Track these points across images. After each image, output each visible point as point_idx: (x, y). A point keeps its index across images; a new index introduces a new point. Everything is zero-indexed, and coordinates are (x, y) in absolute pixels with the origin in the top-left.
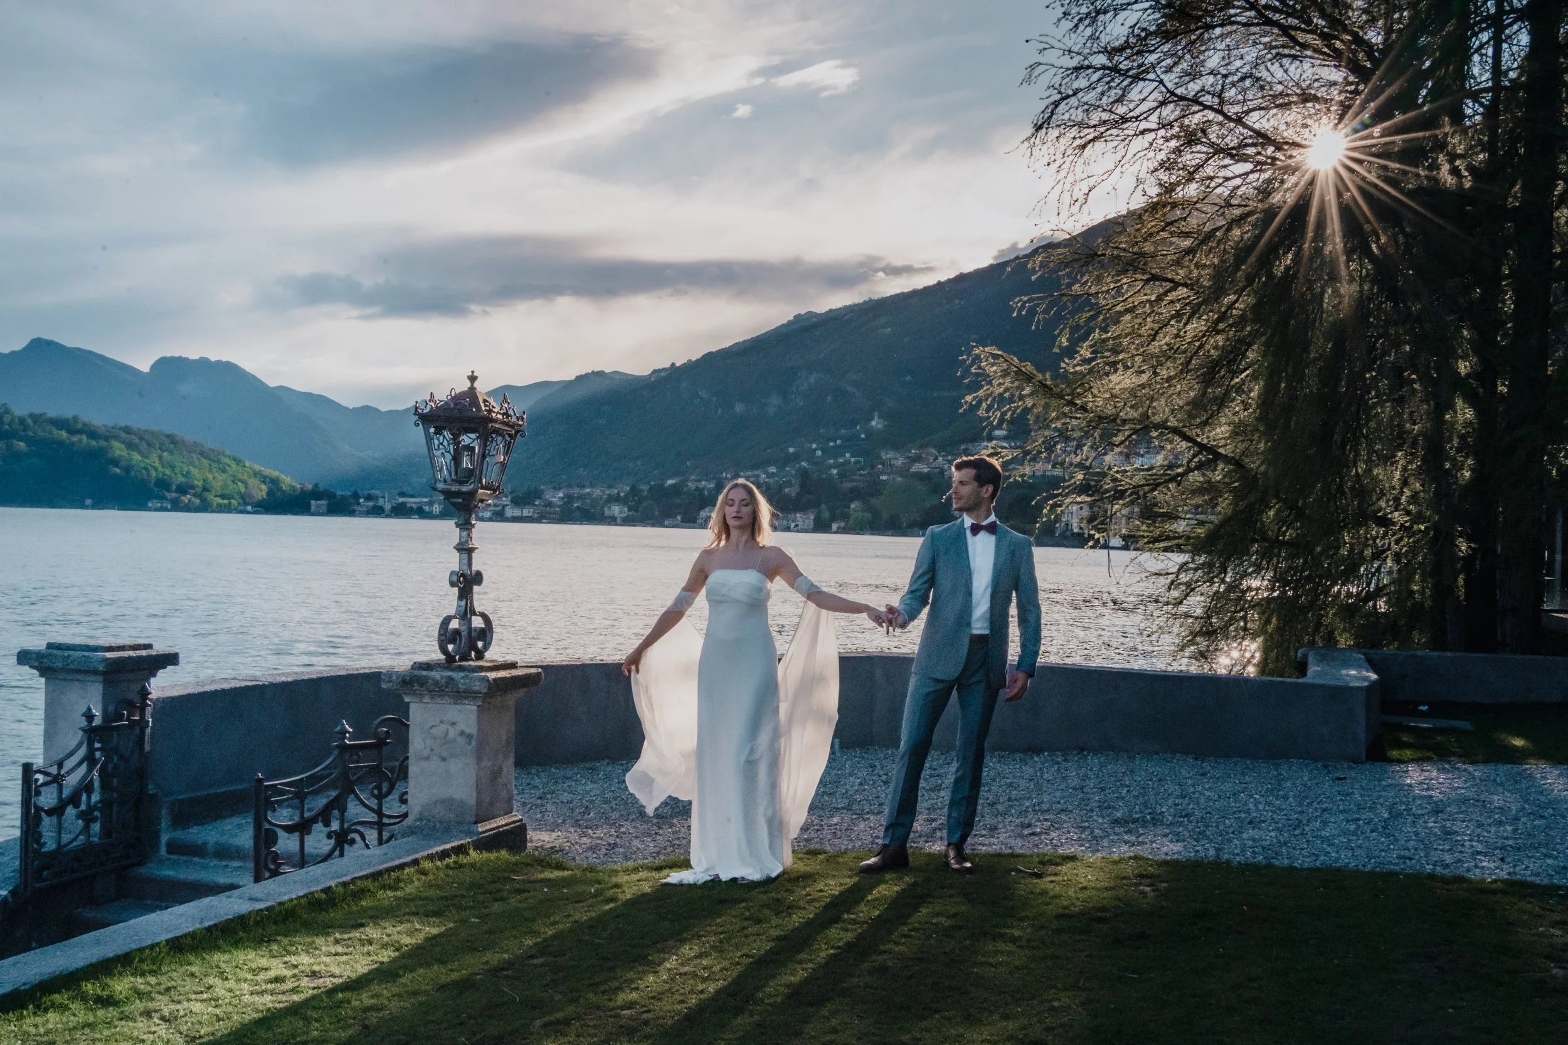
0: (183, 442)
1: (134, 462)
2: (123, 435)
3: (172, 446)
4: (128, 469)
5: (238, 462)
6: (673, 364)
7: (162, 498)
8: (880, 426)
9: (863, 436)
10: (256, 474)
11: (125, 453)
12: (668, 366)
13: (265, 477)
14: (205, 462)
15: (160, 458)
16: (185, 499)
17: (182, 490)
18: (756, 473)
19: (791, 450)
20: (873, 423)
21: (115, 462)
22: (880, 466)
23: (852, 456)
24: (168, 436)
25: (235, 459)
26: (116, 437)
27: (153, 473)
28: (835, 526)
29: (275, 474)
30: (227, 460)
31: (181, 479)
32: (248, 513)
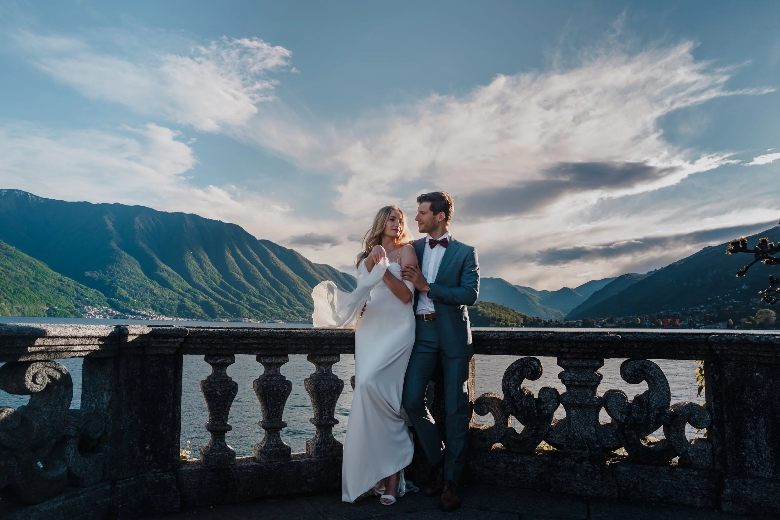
0: (497, 305)
1: (485, 312)
2: (480, 304)
3: (494, 307)
4: (483, 314)
5: (514, 311)
6: (656, 269)
7: (494, 323)
8: (746, 288)
9: (739, 292)
10: (519, 315)
11: (482, 310)
12: (653, 270)
13: (522, 316)
14: (504, 311)
15: (491, 310)
16: (501, 323)
17: (500, 320)
18: (695, 308)
19: (709, 299)
20: (743, 287)
21: (480, 312)
22: (751, 304)
23: (735, 300)
24: (492, 304)
25: (512, 310)
26: (478, 305)
27: (491, 316)
28: (736, 327)
29: (525, 314)
30: (509, 310)
31: (498, 317)
32: (519, 327)
